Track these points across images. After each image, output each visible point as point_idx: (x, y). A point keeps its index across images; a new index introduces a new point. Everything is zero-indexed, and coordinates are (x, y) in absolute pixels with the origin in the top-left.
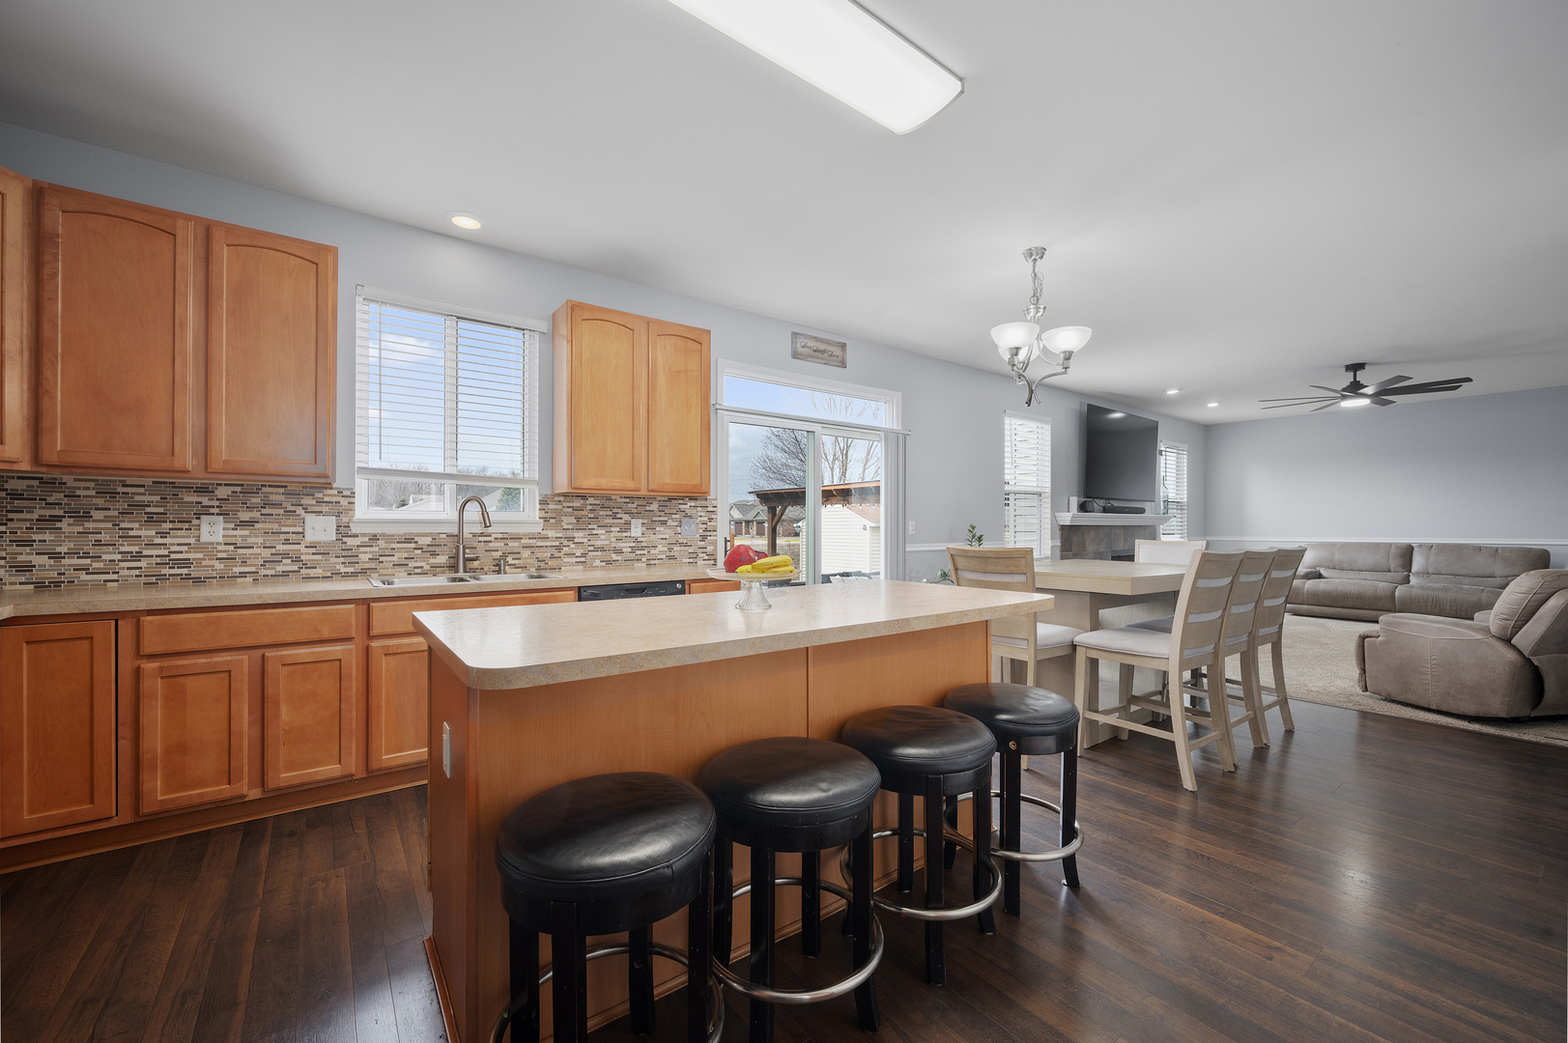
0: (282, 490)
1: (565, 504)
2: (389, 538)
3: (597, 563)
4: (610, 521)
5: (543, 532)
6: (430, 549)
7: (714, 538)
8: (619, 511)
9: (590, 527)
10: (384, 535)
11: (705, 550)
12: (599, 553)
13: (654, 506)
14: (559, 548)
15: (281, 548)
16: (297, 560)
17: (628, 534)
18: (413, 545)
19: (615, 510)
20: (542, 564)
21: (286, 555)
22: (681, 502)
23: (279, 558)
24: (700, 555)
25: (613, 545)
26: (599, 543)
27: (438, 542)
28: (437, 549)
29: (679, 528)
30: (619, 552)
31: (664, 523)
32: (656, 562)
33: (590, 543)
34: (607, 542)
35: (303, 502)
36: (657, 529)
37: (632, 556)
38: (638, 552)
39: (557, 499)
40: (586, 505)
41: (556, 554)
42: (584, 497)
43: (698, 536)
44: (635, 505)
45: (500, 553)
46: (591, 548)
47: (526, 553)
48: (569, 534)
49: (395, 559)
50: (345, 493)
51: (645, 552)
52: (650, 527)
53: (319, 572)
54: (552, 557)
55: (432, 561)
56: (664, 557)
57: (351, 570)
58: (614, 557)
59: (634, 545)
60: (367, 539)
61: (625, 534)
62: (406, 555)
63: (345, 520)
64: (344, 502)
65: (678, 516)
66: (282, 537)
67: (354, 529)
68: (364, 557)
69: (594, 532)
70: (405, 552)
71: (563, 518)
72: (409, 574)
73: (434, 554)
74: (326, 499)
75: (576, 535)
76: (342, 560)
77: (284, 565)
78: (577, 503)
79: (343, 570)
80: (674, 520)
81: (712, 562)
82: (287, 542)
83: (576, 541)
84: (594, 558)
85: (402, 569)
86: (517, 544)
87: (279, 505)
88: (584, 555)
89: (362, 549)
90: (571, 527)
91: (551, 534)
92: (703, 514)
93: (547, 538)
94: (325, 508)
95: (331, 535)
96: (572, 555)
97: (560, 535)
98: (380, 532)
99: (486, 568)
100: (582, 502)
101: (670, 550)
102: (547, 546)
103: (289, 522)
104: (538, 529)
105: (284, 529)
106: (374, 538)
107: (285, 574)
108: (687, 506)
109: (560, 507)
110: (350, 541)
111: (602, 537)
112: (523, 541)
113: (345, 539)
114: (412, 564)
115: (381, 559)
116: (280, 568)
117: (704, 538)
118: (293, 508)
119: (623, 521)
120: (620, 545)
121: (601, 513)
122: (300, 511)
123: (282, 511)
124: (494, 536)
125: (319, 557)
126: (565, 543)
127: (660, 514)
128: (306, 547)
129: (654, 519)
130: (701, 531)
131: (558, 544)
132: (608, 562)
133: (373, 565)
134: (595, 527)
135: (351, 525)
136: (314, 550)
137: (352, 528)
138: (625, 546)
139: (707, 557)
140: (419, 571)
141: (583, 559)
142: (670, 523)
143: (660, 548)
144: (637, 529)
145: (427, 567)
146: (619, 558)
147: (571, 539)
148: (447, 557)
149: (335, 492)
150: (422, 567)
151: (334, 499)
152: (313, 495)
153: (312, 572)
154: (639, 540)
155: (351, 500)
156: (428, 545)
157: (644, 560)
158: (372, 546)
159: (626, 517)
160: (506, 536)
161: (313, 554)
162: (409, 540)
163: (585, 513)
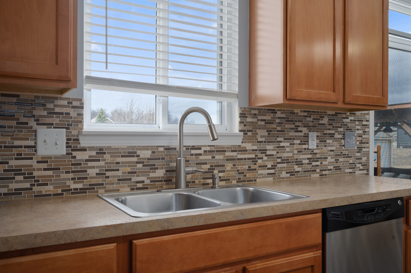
0: (14, 100)
1: (260, 118)
2: (115, 152)
3: (284, 174)
4: (292, 134)
5: (243, 145)
6: (151, 162)
7: (367, 150)
8: (300, 124)
9: (279, 139)
10: (109, 148)
11: (361, 161)
12: (285, 165)
13: (325, 121)
14: (254, 160)
15: (13, 163)
16: (29, 177)
17: (306, 146)
18: (135, 159)
19: (297, 124)
20: (241, 176)
21: (18, 171)
22: (344, 116)
23: (12, 174)
24: (358, 165)
25: (296, 157)
26: (285, 155)
27: (156, 155)
28: (157, 163)
29: (343, 141)
30: (299, 163)
31: (332, 135)
32: (327, 172)
33: (278, 155)
34: (291, 155)
35: (36, 113)
36: (328, 141)
37: (309, 167)
38: (314, 164)
39: (253, 112)
40: (274, 118)
41: (253, 167)
42: (274, 112)
43: (356, 148)
44: (311, 119)
45: (208, 166)
46: (279, 160)
47: (229, 166)
48: (262, 146)
49: (119, 173)
50: (75, 104)
51: (318, 163)
52: (322, 140)
53: (50, 189)
54: (250, 169)
55: (152, 175)
56: (332, 167)
57: (80, 186)
58: (297, 168)
59: (310, 156)
60: (94, 153)
61: (304, 146)
62: (129, 169)
63: (74, 132)
64: (73, 113)
65: (342, 129)
66: (15, 151)
67: (84, 143)
68: (92, 172)
69: (282, 144)
70: (129, 166)
71: (258, 131)
72: (132, 189)
73: (154, 168)
74: (57, 110)
75: (268, 147)
76: (71, 175)
77: (17, 182)
78: (268, 117)
79: (73, 186)
80: (340, 133)
81: (365, 172)
82: (19, 157)
83: (268, 153)
84: (282, 169)
85: (126, 184)
86: (221, 157)
87: (11, 117)
88: (273, 167)
89: (90, 164)
90: (263, 139)
91: (249, 146)
92: (359, 127)
93: (244, 151)
94: (55, 120)
95: (62, 150)
96: (263, 167)
97: (255, 148)
98: (106, 145)
99: (197, 181)
100: (272, 115)
101: (337, 160)
102: (245, 159)
103: (21, 135)
104: (238, 142)
105: (17, 143)
106: (101, 151)
107: (18, 192)
108: (348, 120)
109: (255, 120)
110: (80, 156)
111: (288, 149)
112: (227, 154)
113: (74, 153)
114: (135, 179)
115: (108, 174)
116: (13, 186)
117: (360, 149)
118: (24, 120)
119: (302, 134)
120: (302, 157)
121: (287, 126)
122: (32, 123)
123: (14, 123)
124: (203, 149)
125: (50, 173)
126: (260, 155)
127: (331, 127)
128: (38, 162)
129: (326, 132)
130: (358, 143)
131: (253, 156)
132: (292, 173)
133: (100, 181)
134: (282, 139)
135: (81, 138)
136: (45, 166)
137: (81, 141)
138: (304, 157)
139: (361, 168)
140: (140, 185)
141: (272, 171)
142: (337, 136)
143: (330, 159)
144: (313, 144)
145: (147, 182)
146: (300, 169)
147: (264, 151)
148: (164, 171)
149: (65, 103)
150: (143, 182)
151: (64, 110)
152: (45, 105)
153: (44, 190)
154: (315, 151)
155: (79, 111)
156: (149, 159)
157: (318, 170)
158: (99, 160)
159: (305, 130)
160: (213, 148)
161: (45, 169)
162: (132, 154)
163: (274, 126)
